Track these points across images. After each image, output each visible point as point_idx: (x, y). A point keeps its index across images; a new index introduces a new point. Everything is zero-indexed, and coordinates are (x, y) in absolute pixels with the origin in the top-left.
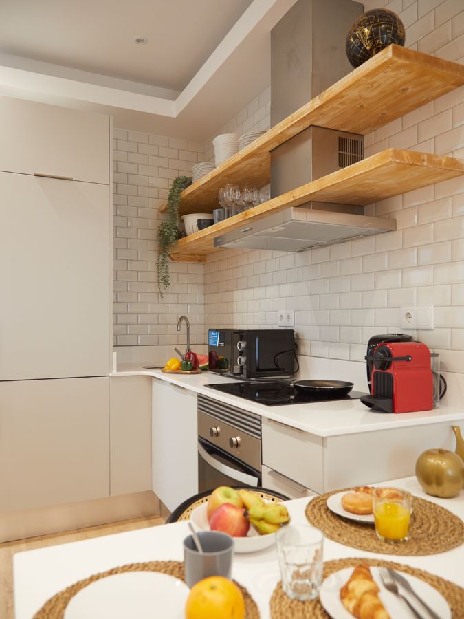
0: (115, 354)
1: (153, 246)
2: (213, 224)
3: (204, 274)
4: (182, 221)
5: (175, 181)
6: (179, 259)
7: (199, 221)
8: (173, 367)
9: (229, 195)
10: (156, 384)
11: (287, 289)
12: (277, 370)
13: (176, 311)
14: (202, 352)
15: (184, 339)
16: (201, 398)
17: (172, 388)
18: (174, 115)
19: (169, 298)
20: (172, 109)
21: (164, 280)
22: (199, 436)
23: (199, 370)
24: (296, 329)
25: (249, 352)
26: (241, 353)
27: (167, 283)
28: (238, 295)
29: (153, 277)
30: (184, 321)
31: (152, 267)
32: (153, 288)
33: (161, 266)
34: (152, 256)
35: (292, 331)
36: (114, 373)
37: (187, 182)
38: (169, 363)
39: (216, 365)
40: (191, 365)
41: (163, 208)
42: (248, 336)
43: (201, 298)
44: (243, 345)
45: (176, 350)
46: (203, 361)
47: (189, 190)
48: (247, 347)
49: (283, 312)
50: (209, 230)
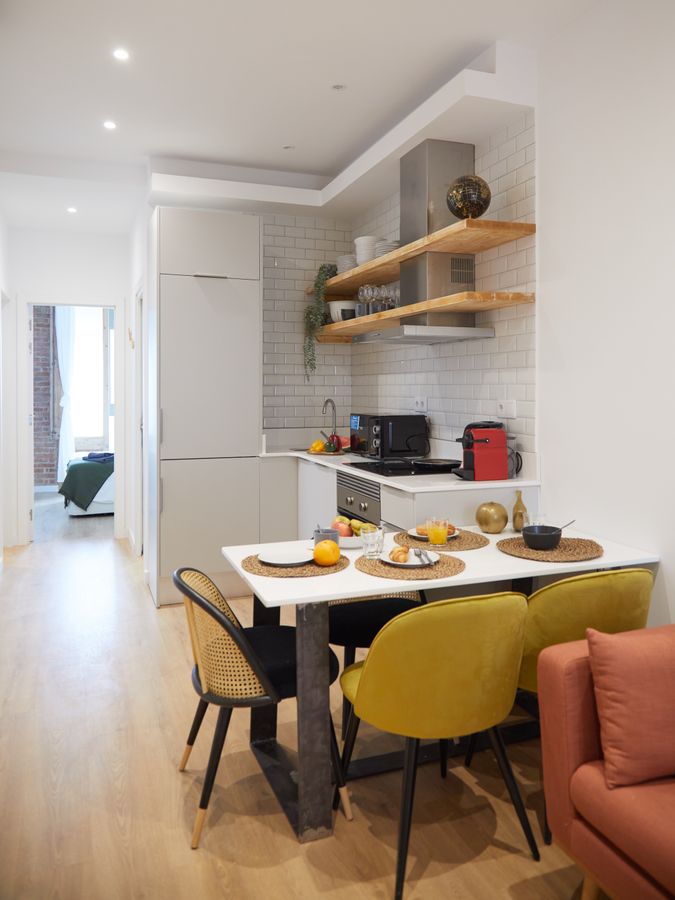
0: (264, 436)
1: (300, 328)
2: (354, 317)
3: (352, 355)
4: (328, 308)
5: (321, 269)
6: (325, 341)
7: (343, 311)
8: (318, 449)
9: (368, 293)
10: (302, 465)
11: (421, 378)
12: (410, 451)
13: (322, 393)
14: (345, 435)
15: (329, 421)
16: (340, 474)
17: (316, 467)
18: (321, 205)
19: (316, 380)
20: (318, 199)
21: (310, 364)
22: (338, 507)
23: (341, 452)
24: (428, 414)
25: (382, 435)
26: (377, 436)
27: (313, 367)
28: (382, 379)
29: (299, 359)
30: (329, 404)
31: (299, 349)
32: (301, 370)
33: (308, 349)
34: (298, 338)
35: (424, 417)
36: (264, 454)
37: (332, 271)
38: (314, 445)
39: (357, 446)
40: (334, 447)
41: (310, 291)
42: (382, 421)
43: (348, 380)
44: (378, 429)
45: (322, 432)
46: (345, 444)
47: (333, 281)
48: (381, 430)
49: (418, 399)
50: (351, 323)
